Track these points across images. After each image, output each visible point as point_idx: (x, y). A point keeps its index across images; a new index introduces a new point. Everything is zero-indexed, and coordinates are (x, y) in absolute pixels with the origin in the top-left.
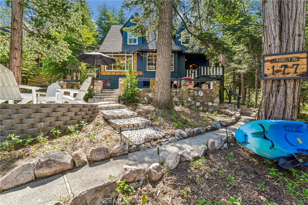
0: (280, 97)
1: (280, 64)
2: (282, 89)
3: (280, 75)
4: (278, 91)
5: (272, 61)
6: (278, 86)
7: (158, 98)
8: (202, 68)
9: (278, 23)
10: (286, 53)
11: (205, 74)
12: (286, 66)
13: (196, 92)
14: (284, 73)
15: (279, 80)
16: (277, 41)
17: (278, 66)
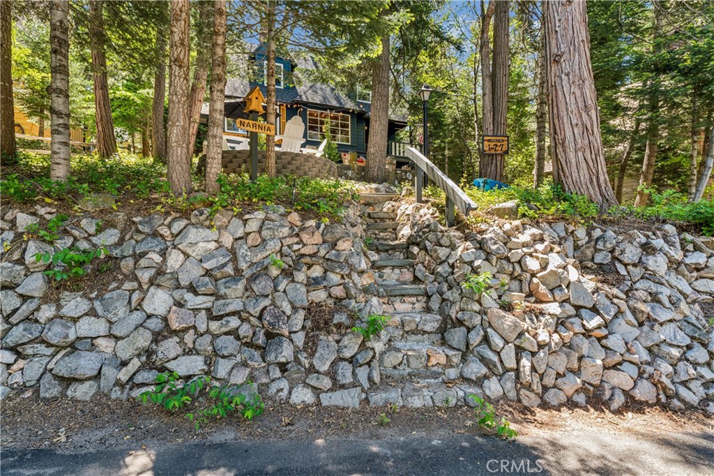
0: (493, 168)
1: (493, 143)
2: (494, 161)
3: (493, 152)
4: (492, 163)
5: (489, 141)
6: (492, 160)
7: (375, 174)
8: (393, 144)
9: (492, 113)
10: (496, 136)
11: (397, 154)
12: (496, 145)
13: (403, 173)
14: (495, 150)
15: (493, 155)
16: (492, 126)
17: (492, 144)
